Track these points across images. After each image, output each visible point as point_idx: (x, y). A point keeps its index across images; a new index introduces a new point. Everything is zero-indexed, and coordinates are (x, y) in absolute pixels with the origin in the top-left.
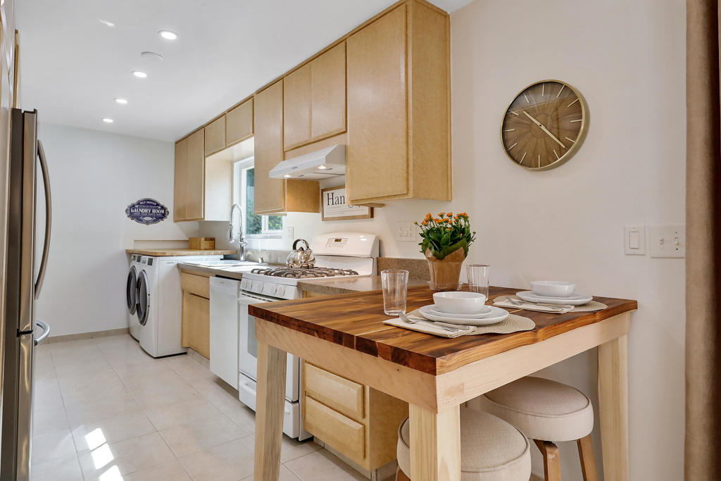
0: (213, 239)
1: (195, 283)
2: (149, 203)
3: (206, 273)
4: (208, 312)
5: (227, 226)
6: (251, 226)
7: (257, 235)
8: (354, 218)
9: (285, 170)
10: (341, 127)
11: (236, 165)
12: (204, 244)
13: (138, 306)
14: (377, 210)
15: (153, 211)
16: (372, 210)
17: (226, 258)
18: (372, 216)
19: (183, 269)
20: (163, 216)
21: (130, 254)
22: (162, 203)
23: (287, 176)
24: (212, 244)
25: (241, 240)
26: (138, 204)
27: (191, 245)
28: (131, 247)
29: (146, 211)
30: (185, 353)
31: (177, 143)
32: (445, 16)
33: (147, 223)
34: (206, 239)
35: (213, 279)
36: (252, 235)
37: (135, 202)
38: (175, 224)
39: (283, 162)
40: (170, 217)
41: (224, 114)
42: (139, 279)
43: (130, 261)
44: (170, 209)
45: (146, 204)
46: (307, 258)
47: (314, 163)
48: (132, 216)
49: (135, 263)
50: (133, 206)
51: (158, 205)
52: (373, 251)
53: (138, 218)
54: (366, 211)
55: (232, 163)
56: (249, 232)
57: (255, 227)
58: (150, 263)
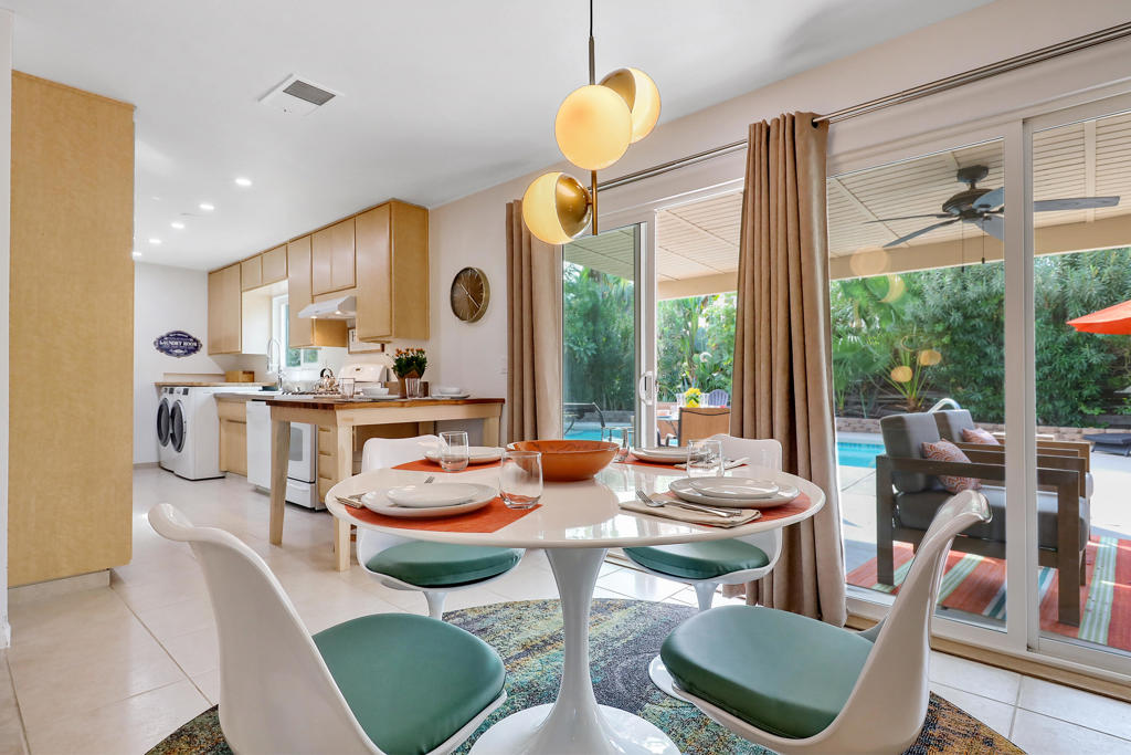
0: (252, 373)
1: (232, 410)
2: (179, 336)
3: (243, 398)
4: (245, 434)
5: (266, 359)
6: (292, 359)
7: (297, 368)
8: (371, 352)
9: (313, 311)
10: (352, 283)
11: (274, 300)
12: (241, 376)
13: (173, 436)
14: (387, 346)
15: (185, 344)
16: (383, 346)
17: (265, 388)
18: (383, 350)
19: (219, 398)
20: (196, 349)
21: (159, 387)
22: (194, 336)
23: (315, 317)
24: (251, 376)
25: (280, 371)
26: (168, 336)
27: (227, 378)
28: (161, 380)
29: (176, 343)
30: (223, 477)
31: (210, 273)
32: (425, 211)
33: (178, 355)
34: (244, 373)
35: (250, 404)
36: (292, 368)
37: (164, 334)
38: (209, 358)
39: (311, 306)
40: (204, 350)
41: (260, 254)
42: (173, 410)
43: (159, 394)
44: (204, 341)
45: (176, 337)
46: (331, 384)
47: (331, 308)
48: (161, 348)
49: (167, 395)
50: (162, 339)
51: (189, 337)
52: (381, 376)
53: (168, 351)
54: (378, 346)
55: (271, 298)
56: (289, 365)
57: (294, 361)
58: (186, 392)
